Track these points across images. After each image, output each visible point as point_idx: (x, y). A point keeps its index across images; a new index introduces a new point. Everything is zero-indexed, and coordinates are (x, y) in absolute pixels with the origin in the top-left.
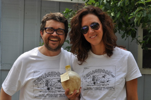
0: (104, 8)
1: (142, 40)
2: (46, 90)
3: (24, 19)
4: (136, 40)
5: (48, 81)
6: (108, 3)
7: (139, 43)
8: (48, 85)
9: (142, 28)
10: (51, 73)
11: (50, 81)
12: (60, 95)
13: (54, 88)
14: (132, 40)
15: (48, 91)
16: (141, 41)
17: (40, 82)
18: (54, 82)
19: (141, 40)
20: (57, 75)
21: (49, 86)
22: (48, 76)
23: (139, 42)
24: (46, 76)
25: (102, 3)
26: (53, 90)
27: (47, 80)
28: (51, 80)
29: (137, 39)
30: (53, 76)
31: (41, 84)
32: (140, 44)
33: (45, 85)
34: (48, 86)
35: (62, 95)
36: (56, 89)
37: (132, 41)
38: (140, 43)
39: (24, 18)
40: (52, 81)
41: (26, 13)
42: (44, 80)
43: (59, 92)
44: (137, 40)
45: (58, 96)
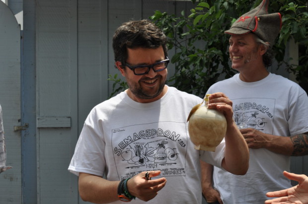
0: (224, 16)
1: (296, 65)
2: (137, 163)
3: (78, 34)
4: (285, 65)
5: (139, 147)
6: (232, 6)
7: (291, 70)
8: (140, 154)
9: (296, 42)
10: (145, 132)
11: (143, 146)
12: (165, 170)
13: (152, 159)
14: (279, 66)
15: (140, 165)
16: (294, 67)
17: (125, 149)
18: (151, 149)
19: (294, 65)
20: (156, 135)
21: (142, 156)
22: (140, 138)
23: (290, 68)
24: (137, 138)
25: (221, 6)
26: (150, 163)
27: (139, 144)
28: (145, 144)
29: (286, 63)
30: (150, 138)
31: (126, 152)
32: (293, 73)
33: (134, 155)
34: (140, 156)
35: (169, 170)
36: (157, 161)
37: (277, 67)
38: (294, 70)
39: (78, 31)
40: (147, 146)
41: (81, 22)
42: (133, 145)
43: (162, 165)
44: (288, 66)
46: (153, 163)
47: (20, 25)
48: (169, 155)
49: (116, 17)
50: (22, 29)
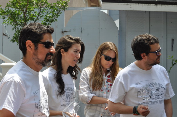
10: (150, 84)
12: (160, 101)
13: (154, 96)
18: (153, 91)
20: (155, 85)
24: (147, 87)
26: (154, 98)
27: (148, 90)
30: (152, 86)
31: (144, 93)
36: (156, 97)
41: (152, 26)
43: (158, 98)
45: (159, 102)
46: (155, 98)
47: (118, 28)
48: (160, 94)
49: (172, 23)
50: (119, 30)
